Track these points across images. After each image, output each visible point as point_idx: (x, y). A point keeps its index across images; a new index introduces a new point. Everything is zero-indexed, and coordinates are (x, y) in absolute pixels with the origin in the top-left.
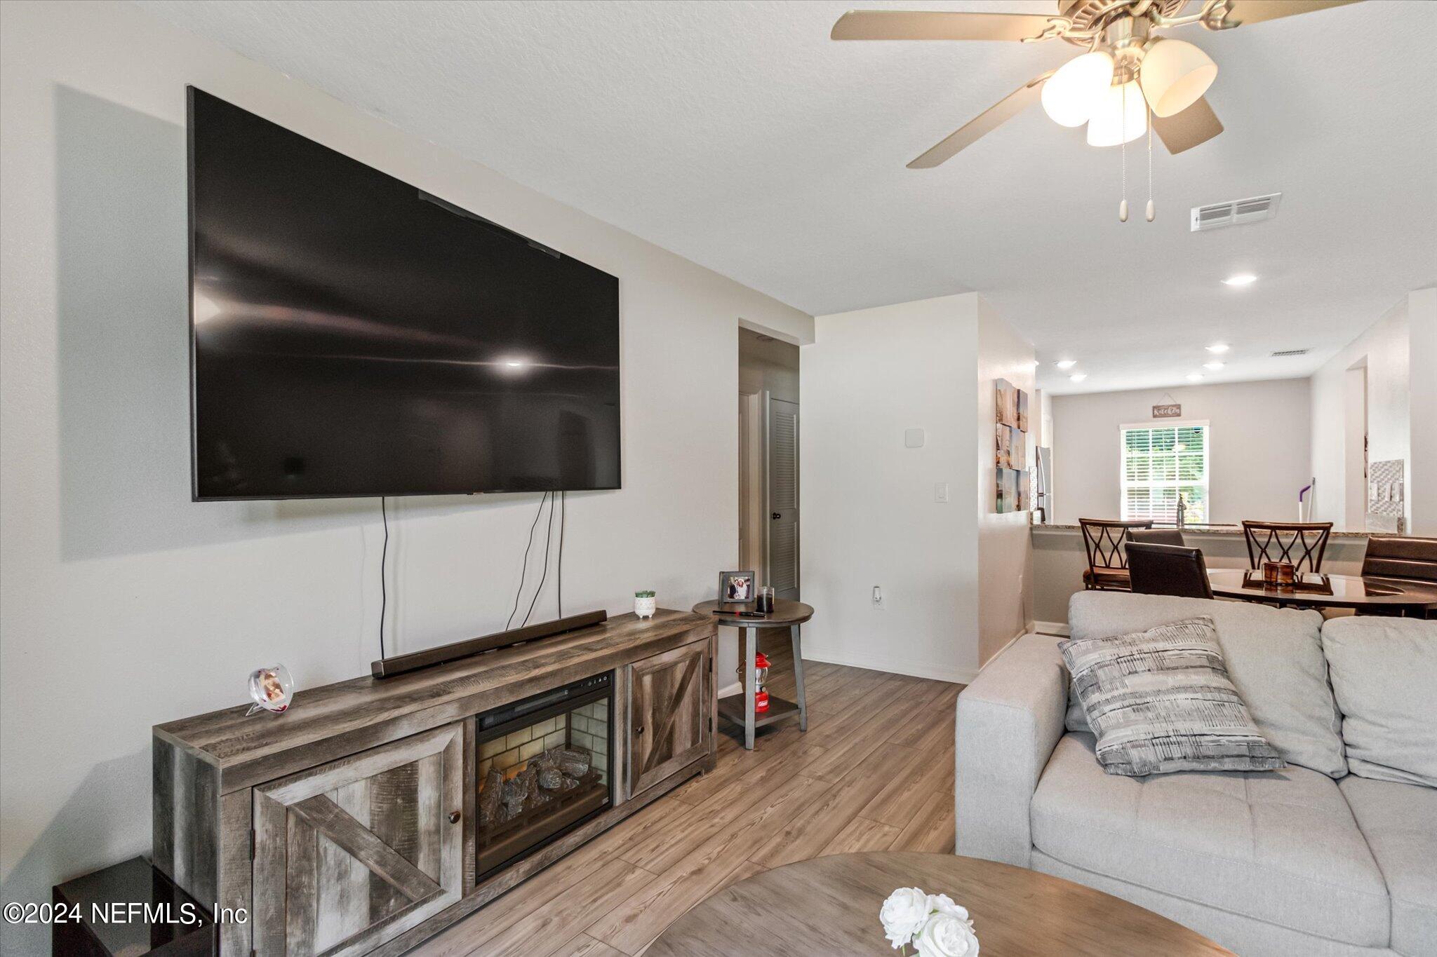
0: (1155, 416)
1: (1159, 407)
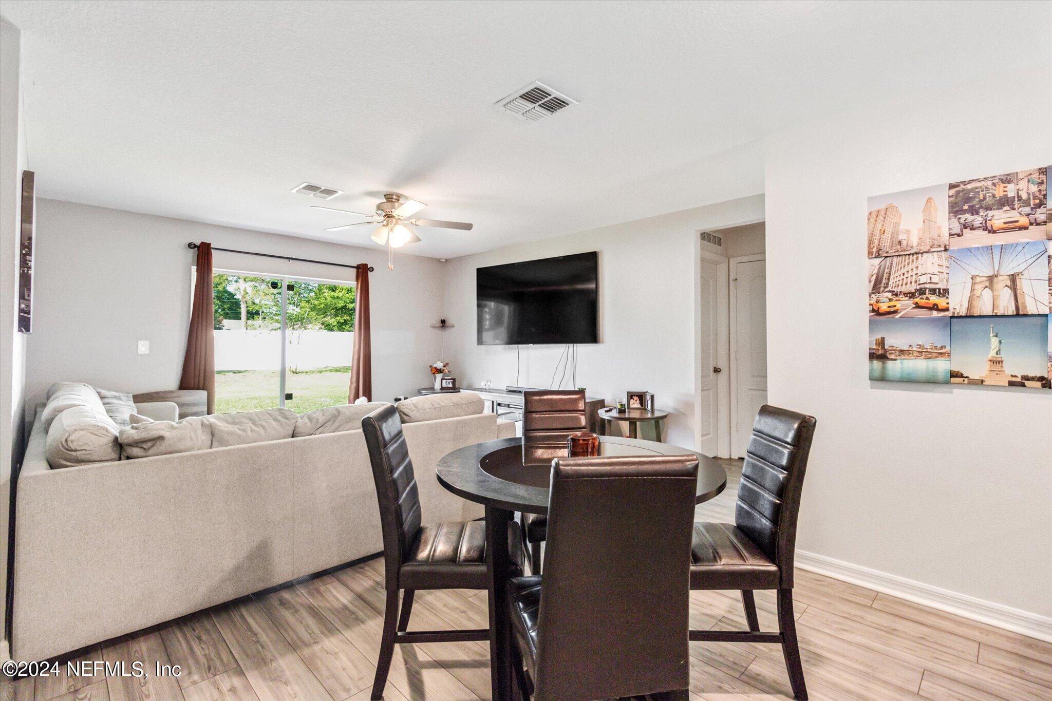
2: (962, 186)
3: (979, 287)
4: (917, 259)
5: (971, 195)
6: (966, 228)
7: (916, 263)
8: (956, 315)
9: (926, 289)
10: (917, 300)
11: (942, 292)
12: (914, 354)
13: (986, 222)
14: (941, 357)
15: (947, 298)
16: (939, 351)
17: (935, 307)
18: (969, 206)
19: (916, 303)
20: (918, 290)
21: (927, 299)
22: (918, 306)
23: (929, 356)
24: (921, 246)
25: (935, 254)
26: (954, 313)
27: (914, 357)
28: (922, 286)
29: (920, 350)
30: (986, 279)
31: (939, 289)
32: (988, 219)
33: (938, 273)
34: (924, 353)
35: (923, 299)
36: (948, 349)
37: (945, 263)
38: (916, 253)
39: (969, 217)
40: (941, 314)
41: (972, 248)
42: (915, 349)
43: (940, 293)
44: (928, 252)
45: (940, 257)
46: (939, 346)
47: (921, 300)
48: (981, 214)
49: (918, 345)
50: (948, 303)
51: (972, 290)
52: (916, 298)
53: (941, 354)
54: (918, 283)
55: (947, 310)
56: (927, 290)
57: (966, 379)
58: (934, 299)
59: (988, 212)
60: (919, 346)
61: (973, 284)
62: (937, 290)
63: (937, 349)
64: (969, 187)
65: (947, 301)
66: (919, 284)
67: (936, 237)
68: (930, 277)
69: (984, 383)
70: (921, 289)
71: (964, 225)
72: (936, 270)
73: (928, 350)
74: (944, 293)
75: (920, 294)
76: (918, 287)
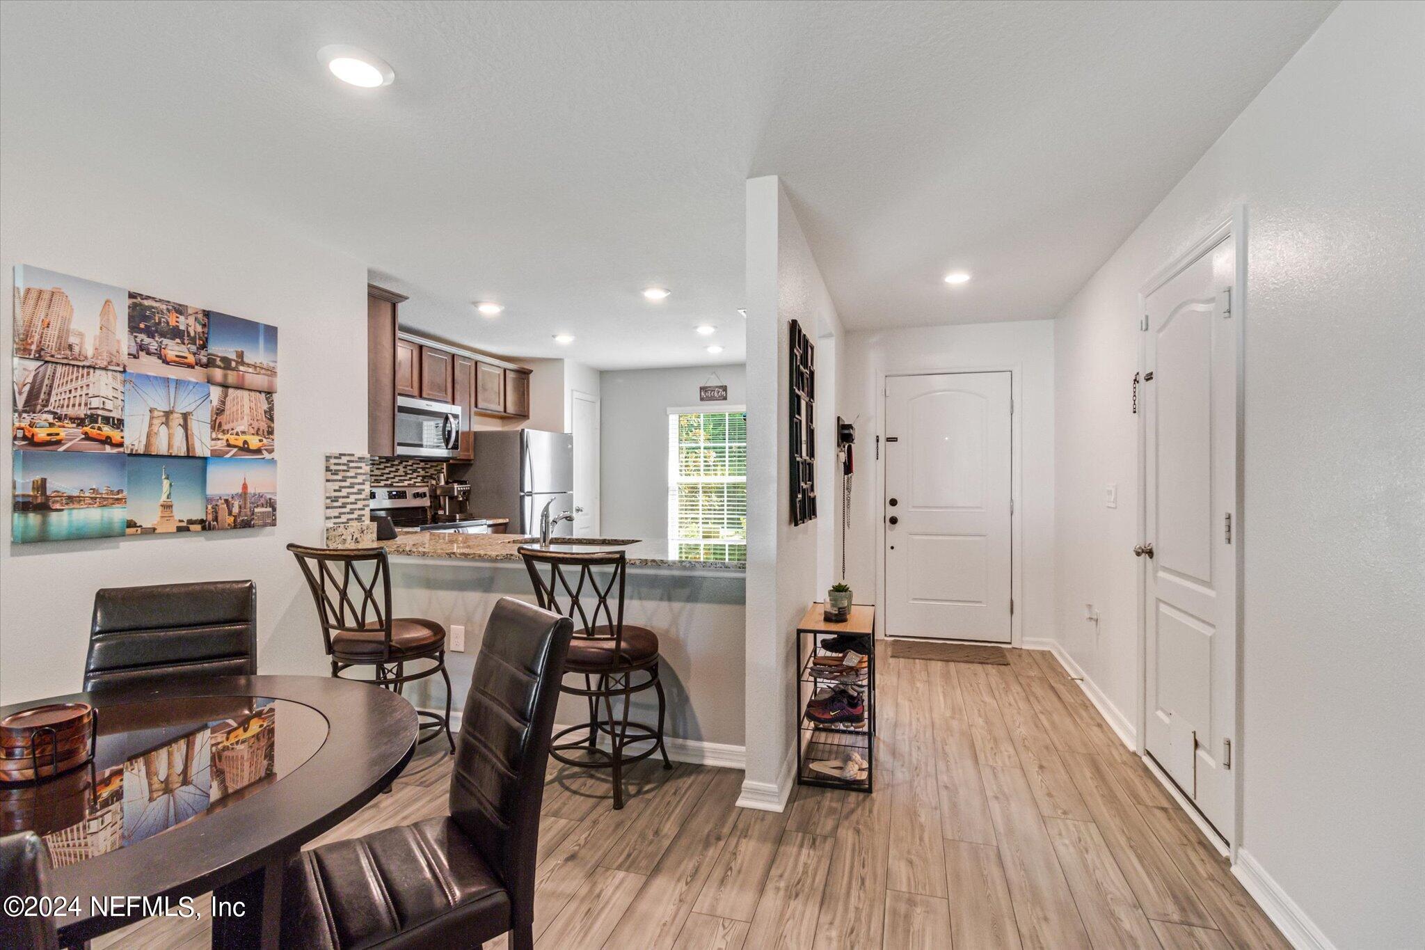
0: (702, 399)
1: (707, 387)
2: (139, 299)
3: (157, 422)
4: (88, 374)
5: (148, 313)
6: (142, 350)
7: (87, 379)
8: (134, 453)
9: (98, 415)
10: (87, 429)
11: (116, 422)
12: (86, 502)
13: (160, 349)
14: (118, 503)
15: (122, 431)
16: (115, 497)
17: (107, 441)
18: (146, 325)
19: (86, 433)
20: (89, 416)
21: (99, 429)
22: (88, 437)
23: (105, 503)
24: (97, 359)
25: (110, 373)
26: (132, 450)
27: (86, 506)
28: (93, 412)
29: (93, 495)
30: (162, 414)
31: (113, 418)
32: (163, 347)
33: (112, 399)
34: (98, 500)
35: (94, 429)
36: (125, 493)
37: (120, 388)
38: (89, 367)
39: (147, 340)
40: (115, 450)
41: (150, 376)
42: (87, 495)
43: (114, 424)
44: (105, 369)
45: (115, 378)
46: (116, 490)
47: (91, 430)
48: (157, 339)
49: (91, 489)
50: (122, 437)
51: (151, 425)
52: (86, 426)
53: (116, 499)
54: (89, 407)
55: (121, 445)
56: (100, 418)
57: (139, 529)
58: (107, 430)
59: (162, 339)
60: (92, 491)
61: (152, 418)
62: (111, 419)
63: (113, 494)
64: (146, 303)
65: (122, 434)
66: (90, 409)
67: (115, 353)
68: (104, 402)
69: (157, 531)
70: (92, 415)
71: (140, 346)
72: (110, 394)
73: (104, 496)
74: (119, 424)
75: (91, 422)
76: (89, 412)
